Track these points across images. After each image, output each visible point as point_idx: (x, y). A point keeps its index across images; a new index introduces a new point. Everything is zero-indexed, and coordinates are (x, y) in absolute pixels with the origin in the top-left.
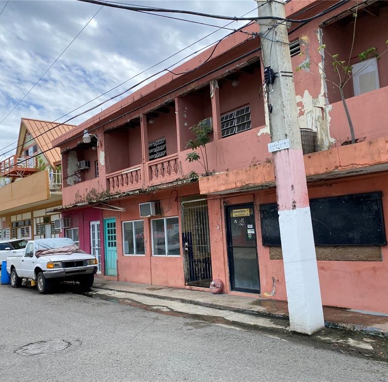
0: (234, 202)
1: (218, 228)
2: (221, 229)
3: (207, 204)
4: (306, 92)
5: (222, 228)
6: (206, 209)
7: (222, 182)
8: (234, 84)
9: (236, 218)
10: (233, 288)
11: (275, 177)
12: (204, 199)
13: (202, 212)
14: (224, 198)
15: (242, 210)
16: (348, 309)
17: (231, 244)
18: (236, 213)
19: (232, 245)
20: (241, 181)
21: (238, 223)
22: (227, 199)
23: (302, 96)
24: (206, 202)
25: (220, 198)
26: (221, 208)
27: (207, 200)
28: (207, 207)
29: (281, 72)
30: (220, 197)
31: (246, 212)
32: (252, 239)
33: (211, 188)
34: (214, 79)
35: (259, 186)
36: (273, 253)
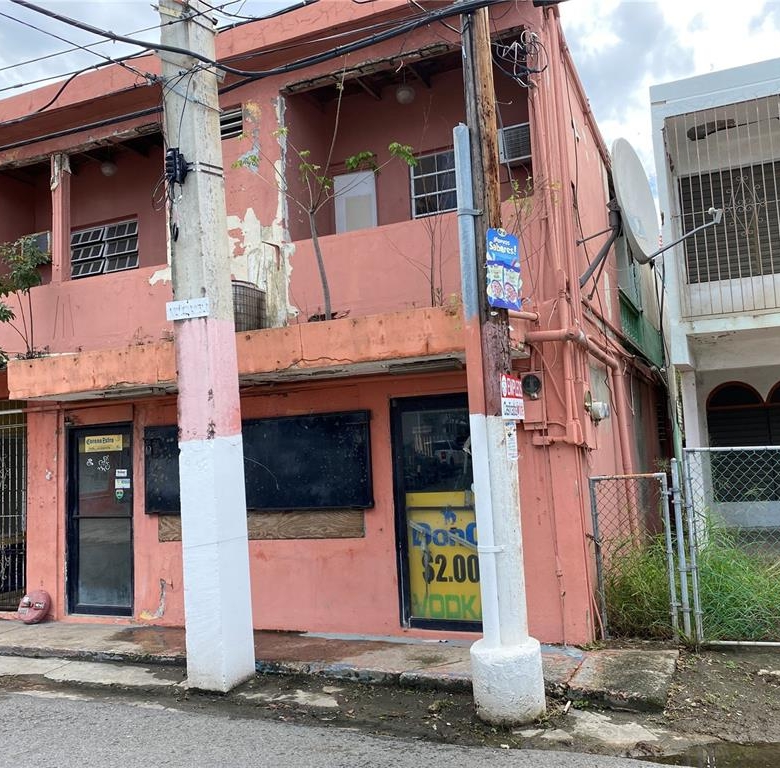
0: (89, 419)
1: (48, 477)
2: (55, 479)
3: (26, 422)
4: (250, 212)
5: (57, 476)
6: (23, 433)
7: (63, 374)
8: (107, 170)
9: (90, 455)
10: (73, 608)
11: (177, 373)
12: (20, 411)
13: (13, 441)
14: (66, 410)
15: (106, 437)
16: (303, 632)
17: (75, 512)
18: (91, 444)
19: (78, 514)
20: (106, 376)
21: (96, 465)
22: (75, 413)
23: (242, 218)
24: (23, 418)
25: (59, 411)
26: (58, 432)
27: (26, 414)
28: (26, 428)
29: (201, 163)
30: (58, 407)
31: (116, 443)
32: (122, 500)
33: (36, 387)
34: (62, 152)
35: (145, 389)
36: (166, 529)
